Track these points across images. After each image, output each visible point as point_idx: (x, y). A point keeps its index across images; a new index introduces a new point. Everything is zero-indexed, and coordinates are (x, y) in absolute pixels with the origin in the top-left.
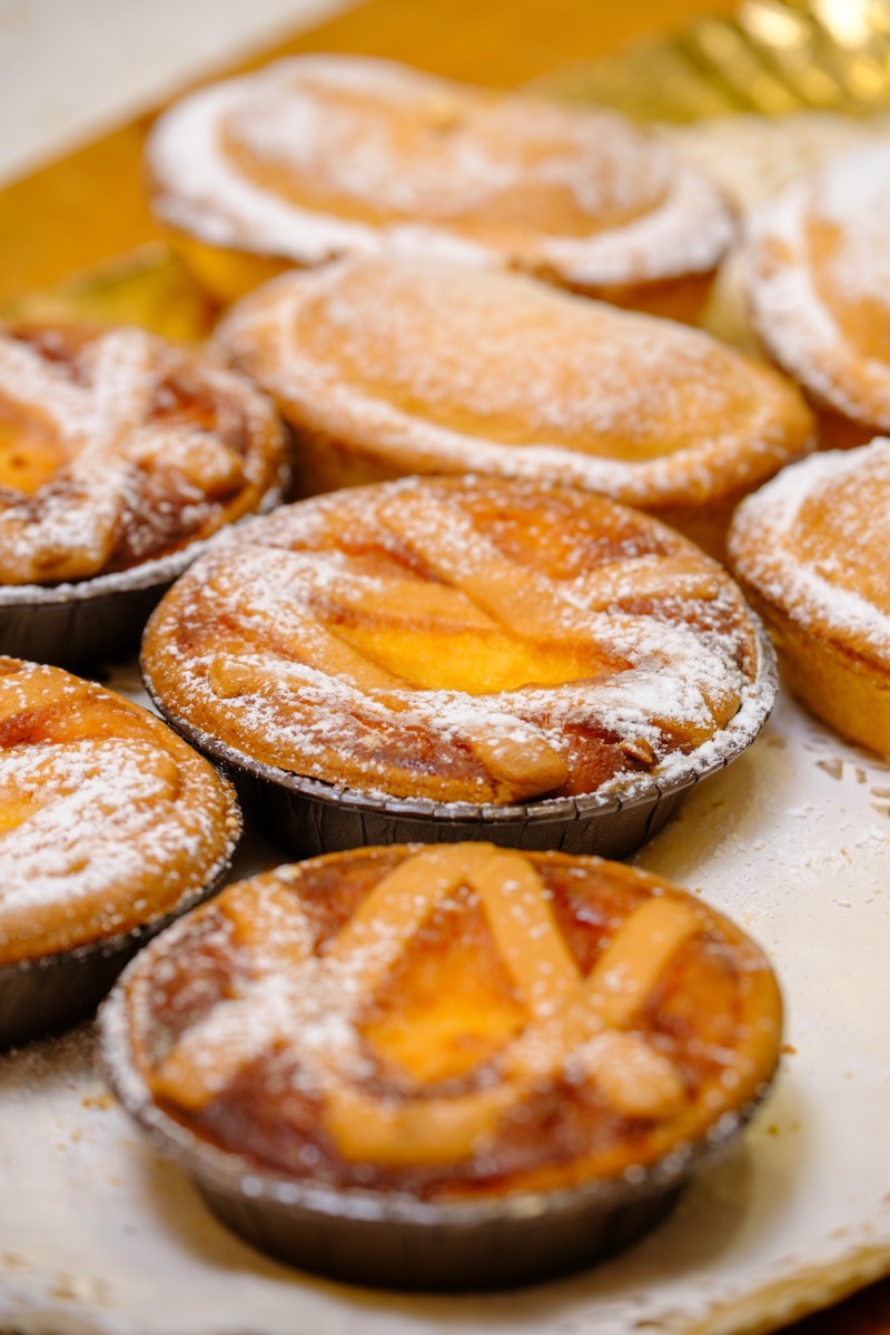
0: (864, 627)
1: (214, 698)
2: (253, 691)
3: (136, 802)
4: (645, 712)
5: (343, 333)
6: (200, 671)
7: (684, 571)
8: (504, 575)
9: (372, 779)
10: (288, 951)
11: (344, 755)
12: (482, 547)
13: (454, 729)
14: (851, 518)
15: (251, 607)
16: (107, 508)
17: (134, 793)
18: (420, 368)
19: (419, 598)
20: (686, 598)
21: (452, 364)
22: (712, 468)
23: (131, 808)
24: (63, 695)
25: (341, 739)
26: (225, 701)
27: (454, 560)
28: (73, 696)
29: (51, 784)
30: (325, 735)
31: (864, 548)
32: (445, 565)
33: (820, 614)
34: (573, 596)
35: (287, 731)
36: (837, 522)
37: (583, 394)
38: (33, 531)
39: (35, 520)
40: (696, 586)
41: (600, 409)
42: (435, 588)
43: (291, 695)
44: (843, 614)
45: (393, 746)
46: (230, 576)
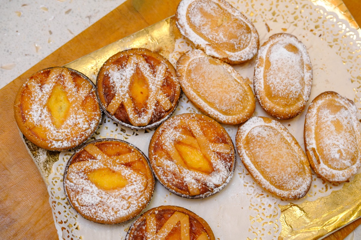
0: (249, 165)
1: (156, 166)
2: (161, 167)
3: (140, 191)
4: (213, 183)
5: (192, 80)
6: (155, 158)
7: (227, 149)
8: (203, 139)
9: (173, 189)
10: (152, 233)
11: (170, 184)
12: (201, 133)
13: (186, 182)
14: (252, 147)
15: (165, 144)
16: (150, 116)
17: (140, 189)
18: (202, 91)
19: (190, 140)
20: (226, 154)
21: (206, 91)
22: (237, 120)
23: (139, 192)
24: (135, 160)
25: (171, 181)
26: (157, 167)
27: (196, 134)
28: (137, 160)
29: (130, 180)
30: (169, 180)
31: (252, 153)
32: (195, 135)
33: (244, 160)
34: (211, 146)
35: (164, 177)
36: (250, 146)
37: (223, 105)
38: (139, 119)
39: (140, 117)
40: (228, 152)
41: (224, 108)
42: (193, 138)
43: (166, 169)
44: (246, 161)
45: (177, 185)
46: (164, 136)
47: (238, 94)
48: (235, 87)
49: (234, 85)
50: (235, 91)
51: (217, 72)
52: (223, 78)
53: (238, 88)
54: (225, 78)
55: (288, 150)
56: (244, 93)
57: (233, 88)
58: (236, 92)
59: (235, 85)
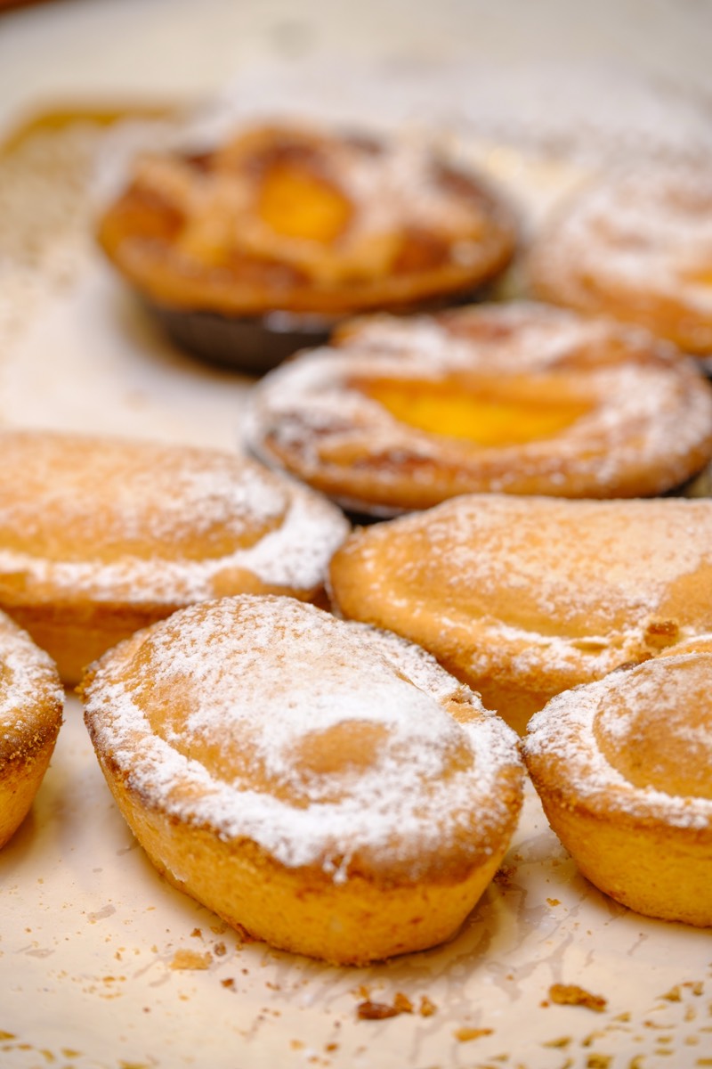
47: (462, 536)
48: (503, 555)
49: (513, 558)
50: (487, 540)
51: (646, 556)
52: (594, 557)
53: (482, 556)
54: (582, 564)
55: (47, 498)
56: (438, 558)
57: (507, 542)
58: (482, 535)
59: (508, 566)
